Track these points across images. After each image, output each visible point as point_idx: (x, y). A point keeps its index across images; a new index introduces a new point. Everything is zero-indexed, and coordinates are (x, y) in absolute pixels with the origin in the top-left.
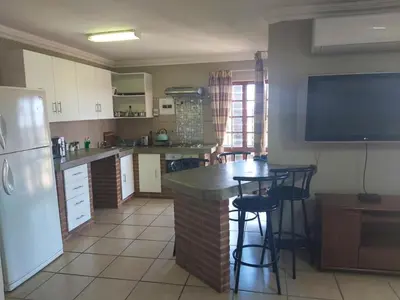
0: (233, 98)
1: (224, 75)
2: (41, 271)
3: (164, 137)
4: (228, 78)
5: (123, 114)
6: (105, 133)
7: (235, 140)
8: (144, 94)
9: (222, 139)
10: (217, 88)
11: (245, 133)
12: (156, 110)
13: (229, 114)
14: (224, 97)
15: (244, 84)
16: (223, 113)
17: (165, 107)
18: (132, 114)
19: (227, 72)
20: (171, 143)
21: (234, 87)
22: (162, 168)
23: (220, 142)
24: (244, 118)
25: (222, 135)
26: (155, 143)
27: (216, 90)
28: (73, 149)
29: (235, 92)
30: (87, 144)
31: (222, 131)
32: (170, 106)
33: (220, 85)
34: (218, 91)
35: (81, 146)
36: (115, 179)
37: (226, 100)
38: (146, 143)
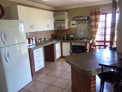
0: (101, 20)
1: (97, 11)
2: (22, 88)
3: (72, 36)
4: (99, 12)
5: (58, 28)
6: (51, 35)
7: (101, 37)
8: (65, 20)
9: (95, 37)
10: (94, 16)
11: (105, 35)
12: (69, 26)
13: (99, 27)
14: (96, 20)
15: (106, 14)
16: (96, 27)
17: (73, 25)
18: (61, 28)
19: (99, 9)
20: (74, 38)
21: (101, 15)
22: (71, 48)
23: (94, 38)
24: (105, 28)
25: (95, 35)
26: (69, 38)
27: (93, 17)
28: (39, 41)
29: (102, 17)
30: (45, 39)
31: (95, 34)
32: (75, 24)
33: (95, 15)
34: (94, 18)
35: (43, 40)
36: (54, 51)
37: (98, 21)
38: (66, 38)
